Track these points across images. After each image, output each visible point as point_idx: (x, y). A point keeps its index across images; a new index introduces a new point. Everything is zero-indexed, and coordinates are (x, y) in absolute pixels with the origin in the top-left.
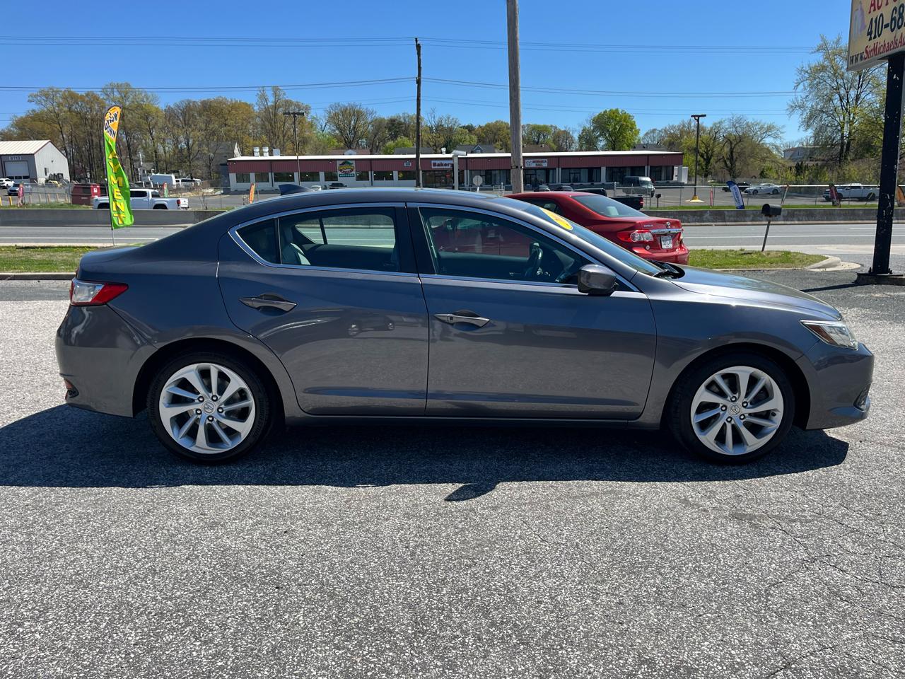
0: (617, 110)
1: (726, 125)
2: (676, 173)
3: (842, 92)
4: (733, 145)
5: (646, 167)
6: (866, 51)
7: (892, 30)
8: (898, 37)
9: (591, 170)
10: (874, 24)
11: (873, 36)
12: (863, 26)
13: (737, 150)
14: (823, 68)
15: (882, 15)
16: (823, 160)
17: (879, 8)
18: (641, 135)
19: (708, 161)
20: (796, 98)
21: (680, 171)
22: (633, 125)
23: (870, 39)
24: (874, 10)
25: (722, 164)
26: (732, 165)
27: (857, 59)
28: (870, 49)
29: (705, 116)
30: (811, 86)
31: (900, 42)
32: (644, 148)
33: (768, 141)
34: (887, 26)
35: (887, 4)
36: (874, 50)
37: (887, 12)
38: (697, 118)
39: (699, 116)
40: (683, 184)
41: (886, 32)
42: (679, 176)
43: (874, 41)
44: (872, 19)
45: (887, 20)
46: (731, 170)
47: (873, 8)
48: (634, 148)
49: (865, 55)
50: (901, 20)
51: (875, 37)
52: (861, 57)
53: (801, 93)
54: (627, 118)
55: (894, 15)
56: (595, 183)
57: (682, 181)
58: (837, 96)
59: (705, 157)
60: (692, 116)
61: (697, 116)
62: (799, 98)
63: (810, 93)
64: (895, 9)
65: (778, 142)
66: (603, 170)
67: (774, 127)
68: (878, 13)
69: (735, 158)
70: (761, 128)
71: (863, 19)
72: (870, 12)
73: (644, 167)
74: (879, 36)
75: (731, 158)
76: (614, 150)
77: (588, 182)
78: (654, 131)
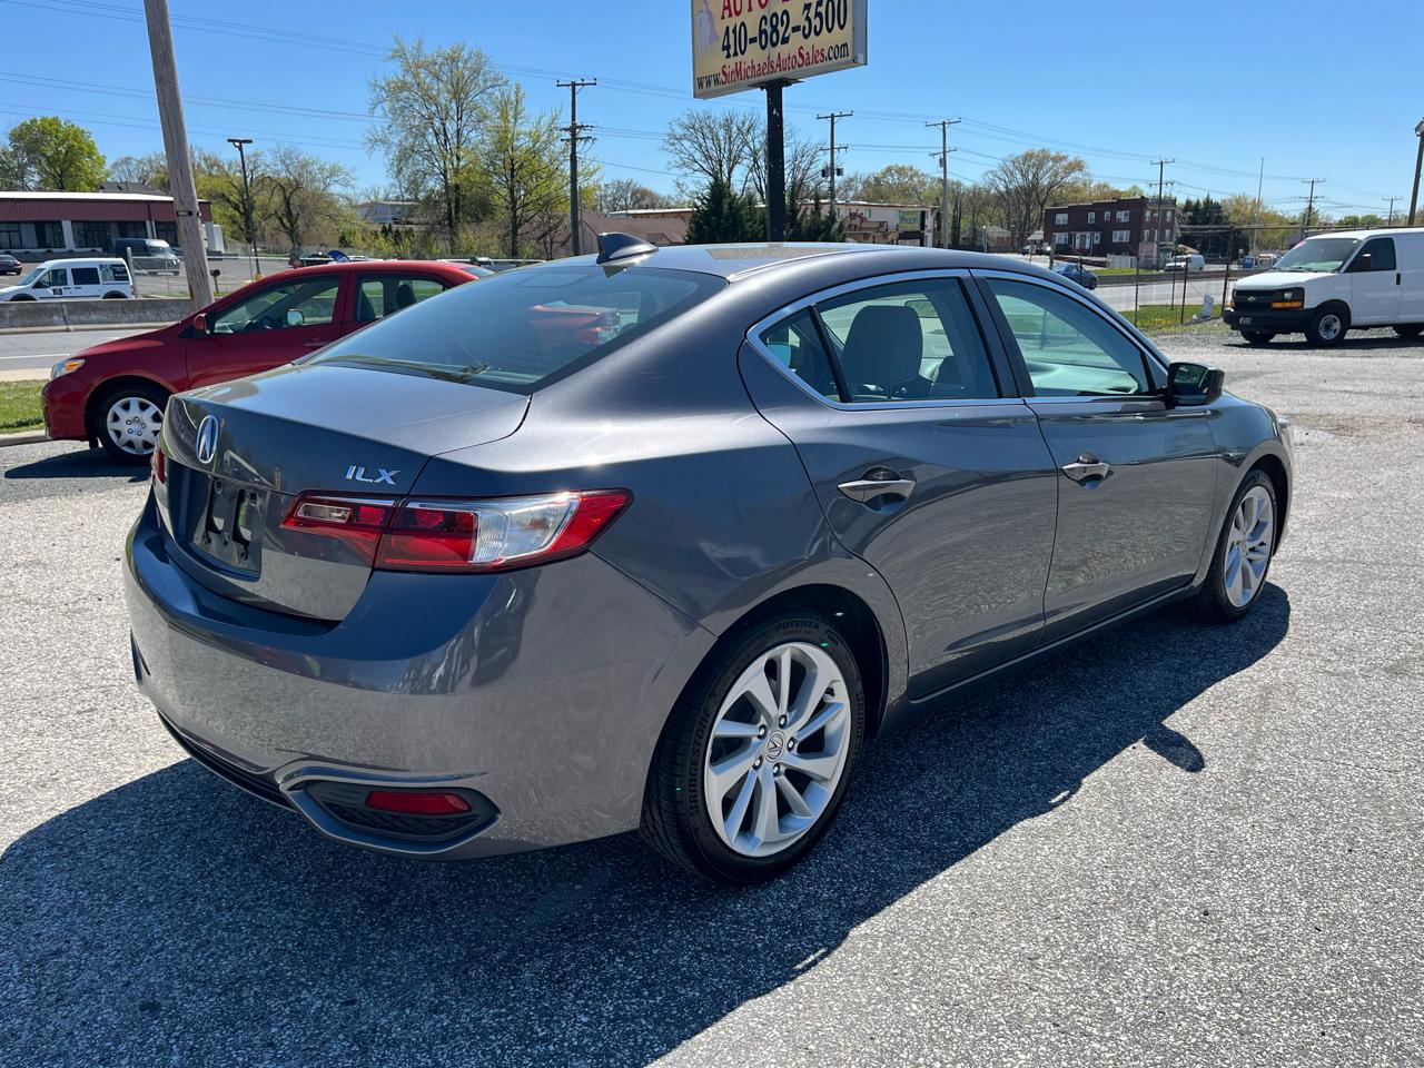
0: (55, 120)
1: (268, 159)
2: (204, 235)
3: (437, 124)
4: (288, 194)
5: (148, 223)
6: (724, 73)
7: (763, 48)
8: (774, 58)
9: (40, 226)
10: (731, 35)
11: (732, 52)
12: (714, 37)
13: (295, 200)
14: (404, 86)
15: (743, 24)
16: (427, 224)
17: (738, 14)
18: (108, 167)
19: (247, 215)
20: (374, 128)
21: (210, 232)
22: (91, 147)
23: (728, 56)
24: (730, 15)
25: (275, 222)
26: (292, 225)
27: (709, 83)
28: (731, 70)
29: (251, 141)
30: (393, 111)
31: (778, 65)
32: (120, 189)
33: (335, 189)
34: (753, 40)
35: (750, 10)
36: (738, 71)
37: (752, 21)
38: (237, 144)
39: (241, 142)
40: (219, 253)
41: (753, 49)
42: (210, 238)
43: (733, 60)
44: (728, 28)
45: (753, 32)
46: (292, 233)
47: (727, 12)
48: (101, 188)
49: (722, 77)
50: (775, 35)
51: (736, 54)
52: (717, 81)
53: (380, 121)
54: (77, 135)
55: (763, 27)
56: (55, 250)
57: (218, 249)
58: (431, 130)
59: (242, 210)
60: (229, 141)
61: (237, 141)
62: (379, 129)
63: (394, 120)
64: (764, 18)
65: (349, 192)
66: (67, 226)
67: (340, 169)
68: (737, 20)
69: (295, 213)
70: (322, 170)
71: (712, 25)
72: (723, 18)
73: (144, 223)
74: (743, 53)
75: (289, 214)
76: (62, 189)
77: (39, 247)
78: (127, 161)
